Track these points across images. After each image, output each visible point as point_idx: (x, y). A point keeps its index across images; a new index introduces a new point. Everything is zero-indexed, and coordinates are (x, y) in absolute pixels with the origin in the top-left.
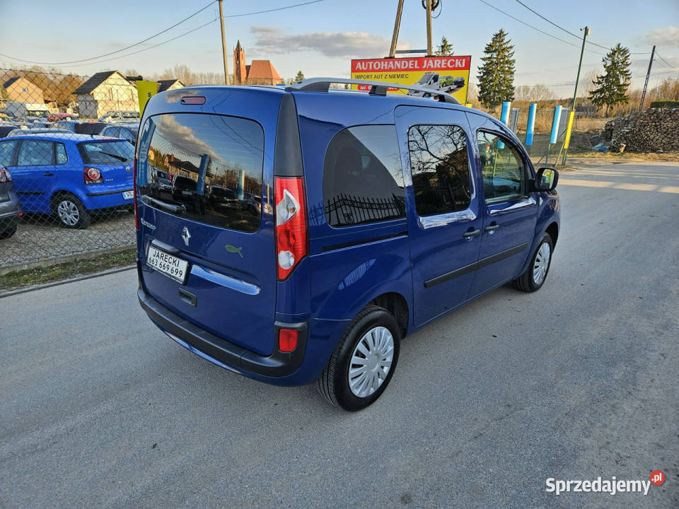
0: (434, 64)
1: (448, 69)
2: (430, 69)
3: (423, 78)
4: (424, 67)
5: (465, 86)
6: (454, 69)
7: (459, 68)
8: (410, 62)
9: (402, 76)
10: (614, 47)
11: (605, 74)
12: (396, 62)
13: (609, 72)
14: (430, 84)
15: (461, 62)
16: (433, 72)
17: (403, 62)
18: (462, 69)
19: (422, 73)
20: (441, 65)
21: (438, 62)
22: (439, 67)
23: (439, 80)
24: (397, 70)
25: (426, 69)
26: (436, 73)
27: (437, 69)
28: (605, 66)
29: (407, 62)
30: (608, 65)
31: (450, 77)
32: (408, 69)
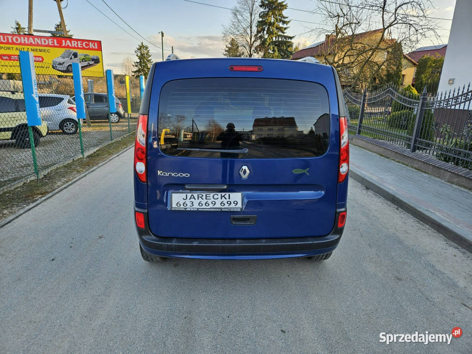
0: (71, 44)
1: (84, 48)
2: (68, 47)
3: (64, 54)
4: (63, 45)
5: (101, 63)
6: (89, 49)
7: (92, 49)
8: (50, 40)
9: (45, 51)
10: (140, 45)
11: (138, 61)
12: (36, 39)
13: (140, 60)
14: (71, 58)
15: (94, 45)
16: (71, 49)
17: (43, 39)
18: (95, 50)
19: (62, 51)
20: (77, 45)
21: (74, 43)
22: (76, 46)
23: (79, 56)
24: (38, 45)
25: (64, 47)
26: (75, 51)
27: (75, 48)
28: (137, 56)
29: (46, 40)
30: (139, 55)
31: (87, 55)
32: (48, 46)
